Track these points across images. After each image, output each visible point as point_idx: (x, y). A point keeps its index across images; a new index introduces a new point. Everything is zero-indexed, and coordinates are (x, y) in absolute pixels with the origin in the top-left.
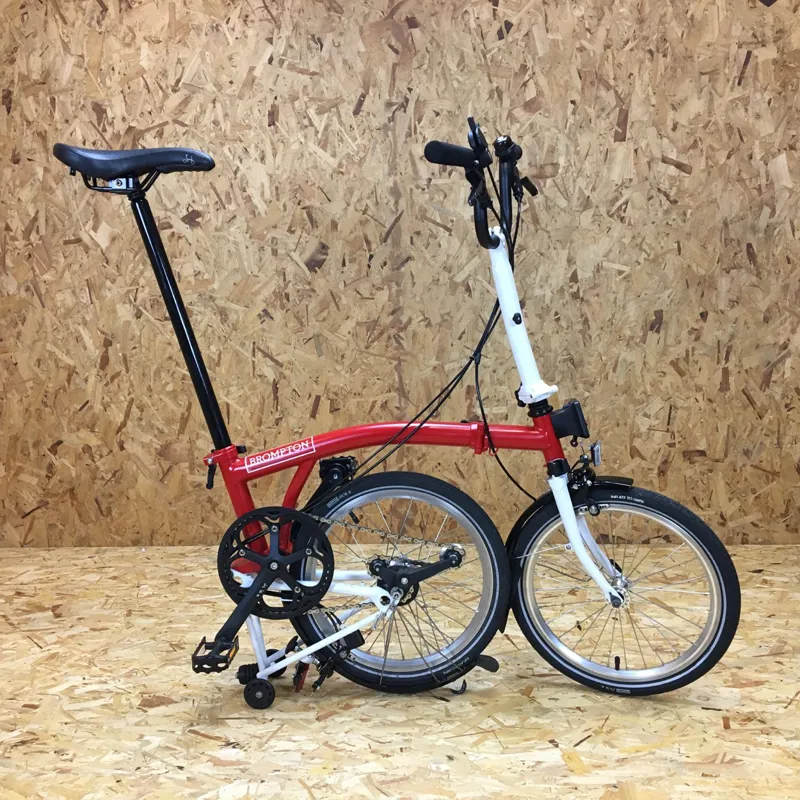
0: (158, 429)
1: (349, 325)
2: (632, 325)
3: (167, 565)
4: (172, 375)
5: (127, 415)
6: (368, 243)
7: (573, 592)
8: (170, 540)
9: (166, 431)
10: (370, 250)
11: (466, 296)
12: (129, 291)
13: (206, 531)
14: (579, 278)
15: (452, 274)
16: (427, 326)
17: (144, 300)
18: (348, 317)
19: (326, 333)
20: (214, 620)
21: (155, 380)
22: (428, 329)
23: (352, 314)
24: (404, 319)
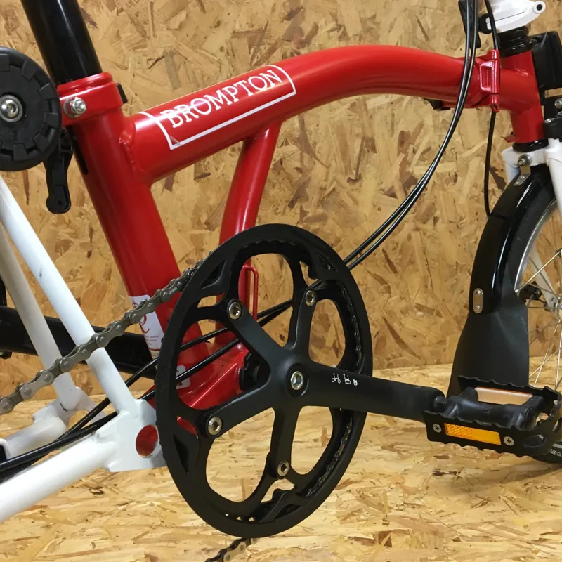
1: (219, 38)
16: (340, 38)
18: (219, 24)
19: (185, 50)
20: (54, 547)
23: (224, 18)
24: (307, 27)
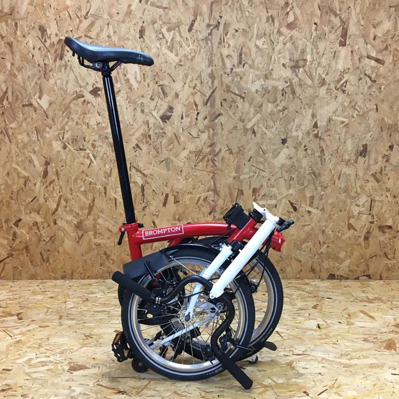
0: (76, 213)
1: (185, 153)
2: (349, 153)
3: (82, 290)
4: (84, 182)
5: (58, 205)
6: (196, 105)
7: (315, 307)
8: (83, 276)
9: (80, 214)
10: (197, 110)
11: (253, 136)
12: (59, 134)
14: (318, 125)
15: (245, 123)
16: (230, 153)
17: (68, 139)
18: (184, 149)
19: (172, 157)
20: (109, 321)
21: (74, 185)
22: (231, 155)
23: (187, 146)
24: (217, 150)
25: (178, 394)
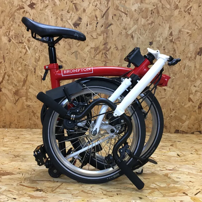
0: (15, 84)
1: (87, 49)
2: (191, 53)
3: (15, 133)
4: (21, 64)
5: (3, 79)
6: (97, 18)
8: (17, 126)
9: (18, 85)
10: (97, 21)
11: (132, 39)
12: (7, 32)
13: (31, 123)
14: (173, 34)
15: (127, 31)
16: (116, 50)
17: (12, 35)
18: (88, 45)
19: (79, 51)
21: (15, 66)
22: (117, 51)
24: (108, 47)
25: (85, 192)
